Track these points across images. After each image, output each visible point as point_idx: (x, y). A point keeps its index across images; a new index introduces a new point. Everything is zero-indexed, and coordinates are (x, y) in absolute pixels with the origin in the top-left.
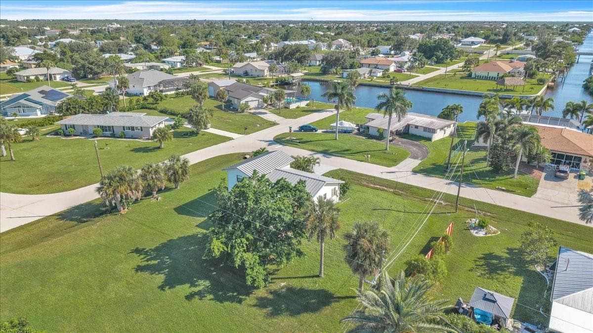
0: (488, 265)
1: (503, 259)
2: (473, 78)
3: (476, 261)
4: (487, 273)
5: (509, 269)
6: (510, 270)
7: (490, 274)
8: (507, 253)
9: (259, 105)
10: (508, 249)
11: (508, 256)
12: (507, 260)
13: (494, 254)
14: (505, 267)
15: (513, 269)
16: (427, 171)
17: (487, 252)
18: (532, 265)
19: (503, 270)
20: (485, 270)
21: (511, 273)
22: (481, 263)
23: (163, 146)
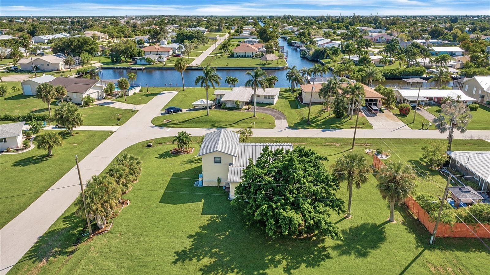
2: (235, 57)
9: (98, 96)
16: (294, 127)
23: (52, 153)
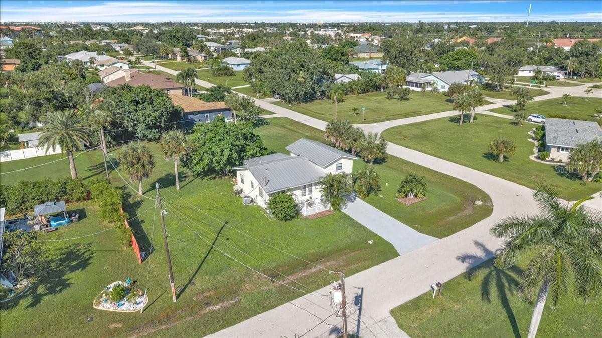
0: (78, 257)
1: (68, 270)
3: (93, 254)
4: (74, 249)
5: (57, 264)
6: (54, 264)
7: (71, 250)
8: (67, 280)
10: (69, 285)
11: (65, 277)
12: (63, 273)
13: (80, 269)
14: (61, 265)
15: (52, 266)
17: (89, 268)
18: (34, 283)
19: (61, 260)
20: (78, 251)
21: (53, 262)
22: (86, 255)
